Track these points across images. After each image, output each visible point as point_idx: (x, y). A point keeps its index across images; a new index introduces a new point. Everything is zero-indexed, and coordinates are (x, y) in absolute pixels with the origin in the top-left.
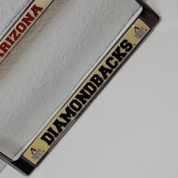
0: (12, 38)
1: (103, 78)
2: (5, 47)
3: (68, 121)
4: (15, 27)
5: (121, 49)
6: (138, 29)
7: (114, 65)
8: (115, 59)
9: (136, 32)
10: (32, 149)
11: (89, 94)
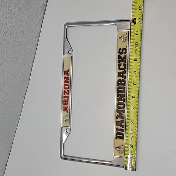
0: (66, 95)
1: (123, 79)
2: (66, 102)
3: (123, 117)
4: (64, 89)
5: (121, 55)
6: (122, 37)
7: (124, 67)
8: (122, 63)
9: (122, 40)
10: (116, 148)
11: (123, 93)
